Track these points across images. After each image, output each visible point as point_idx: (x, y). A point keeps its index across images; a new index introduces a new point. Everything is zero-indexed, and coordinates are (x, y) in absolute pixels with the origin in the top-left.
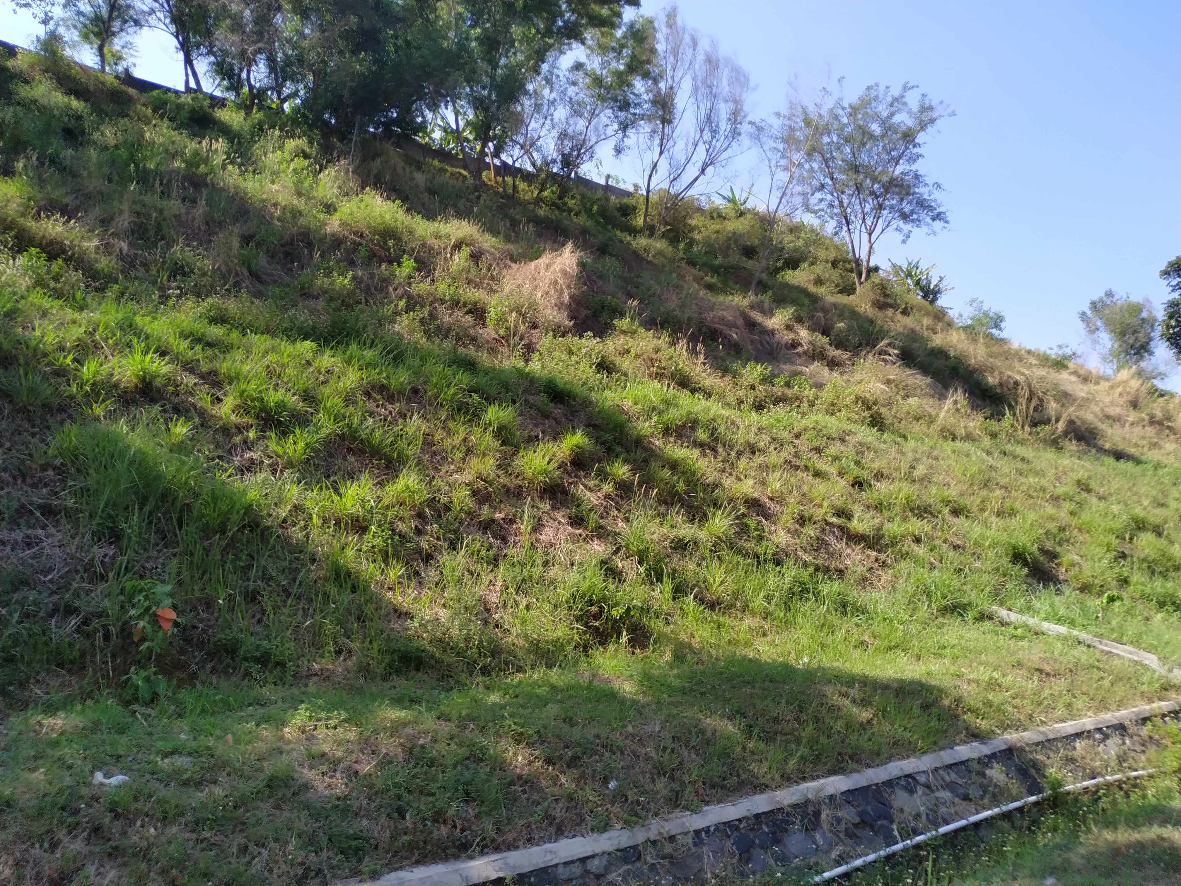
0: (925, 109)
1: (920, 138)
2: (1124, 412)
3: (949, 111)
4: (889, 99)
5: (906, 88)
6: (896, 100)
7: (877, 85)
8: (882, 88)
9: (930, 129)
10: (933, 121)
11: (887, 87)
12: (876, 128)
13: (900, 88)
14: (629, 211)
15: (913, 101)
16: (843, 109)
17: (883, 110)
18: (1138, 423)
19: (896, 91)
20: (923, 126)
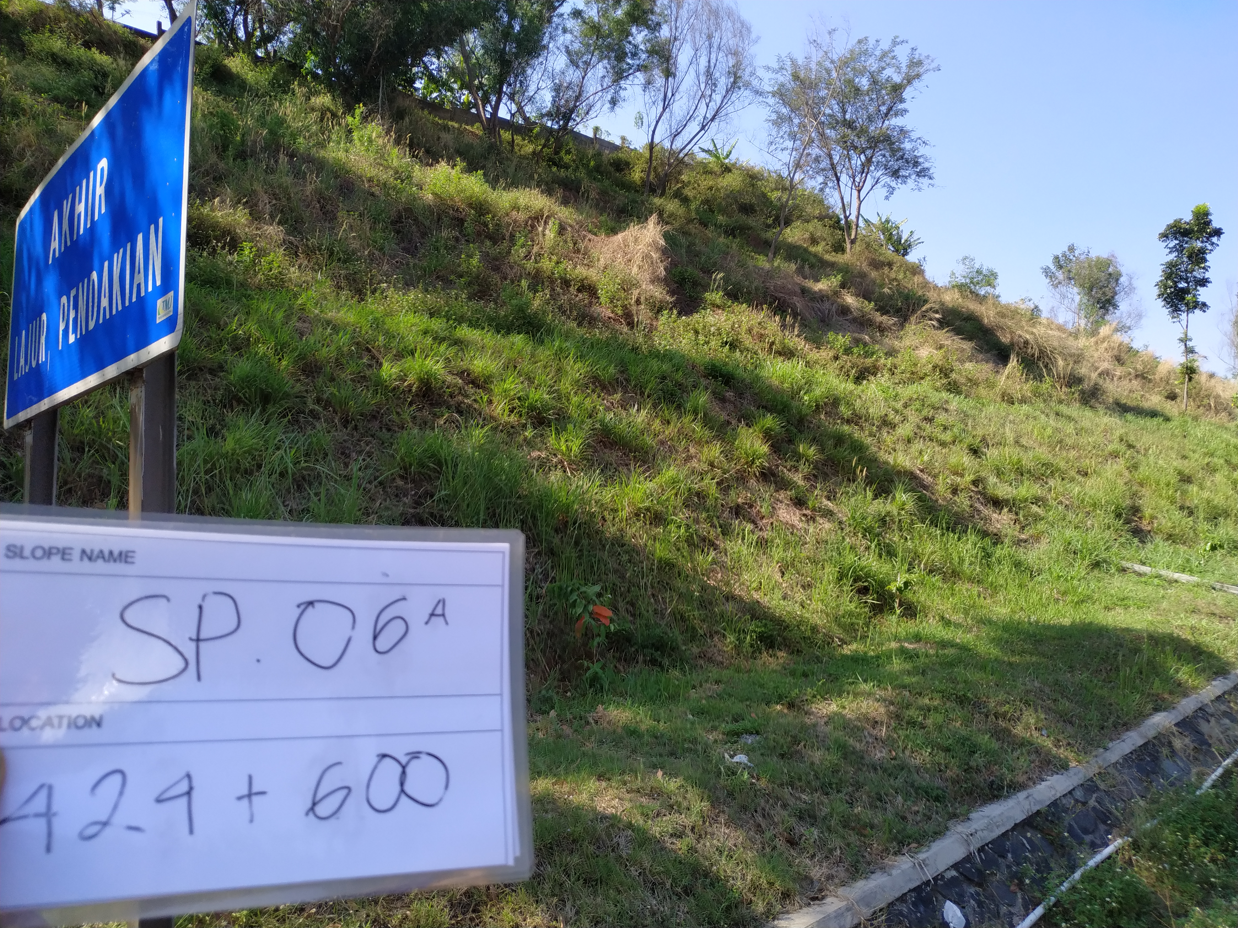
0: (915, 63)
1: (907, 93)
2: (1110, 367)
3: (934, 65)
4: (878, 53)
5: (895, 43)
6: (884, 55)
7: (866, 38)
8: (872, 42)
9: (916, 83)
10: (918, 76)
11: (877, 41)
12: (864, 83)
13: (889, 43)
14: (622, 166)
15: (902, 54)
16: (832, 62)
17: (872, 64)
18: (1125, 377)
19: (885, 45)
20: (909, 81)
